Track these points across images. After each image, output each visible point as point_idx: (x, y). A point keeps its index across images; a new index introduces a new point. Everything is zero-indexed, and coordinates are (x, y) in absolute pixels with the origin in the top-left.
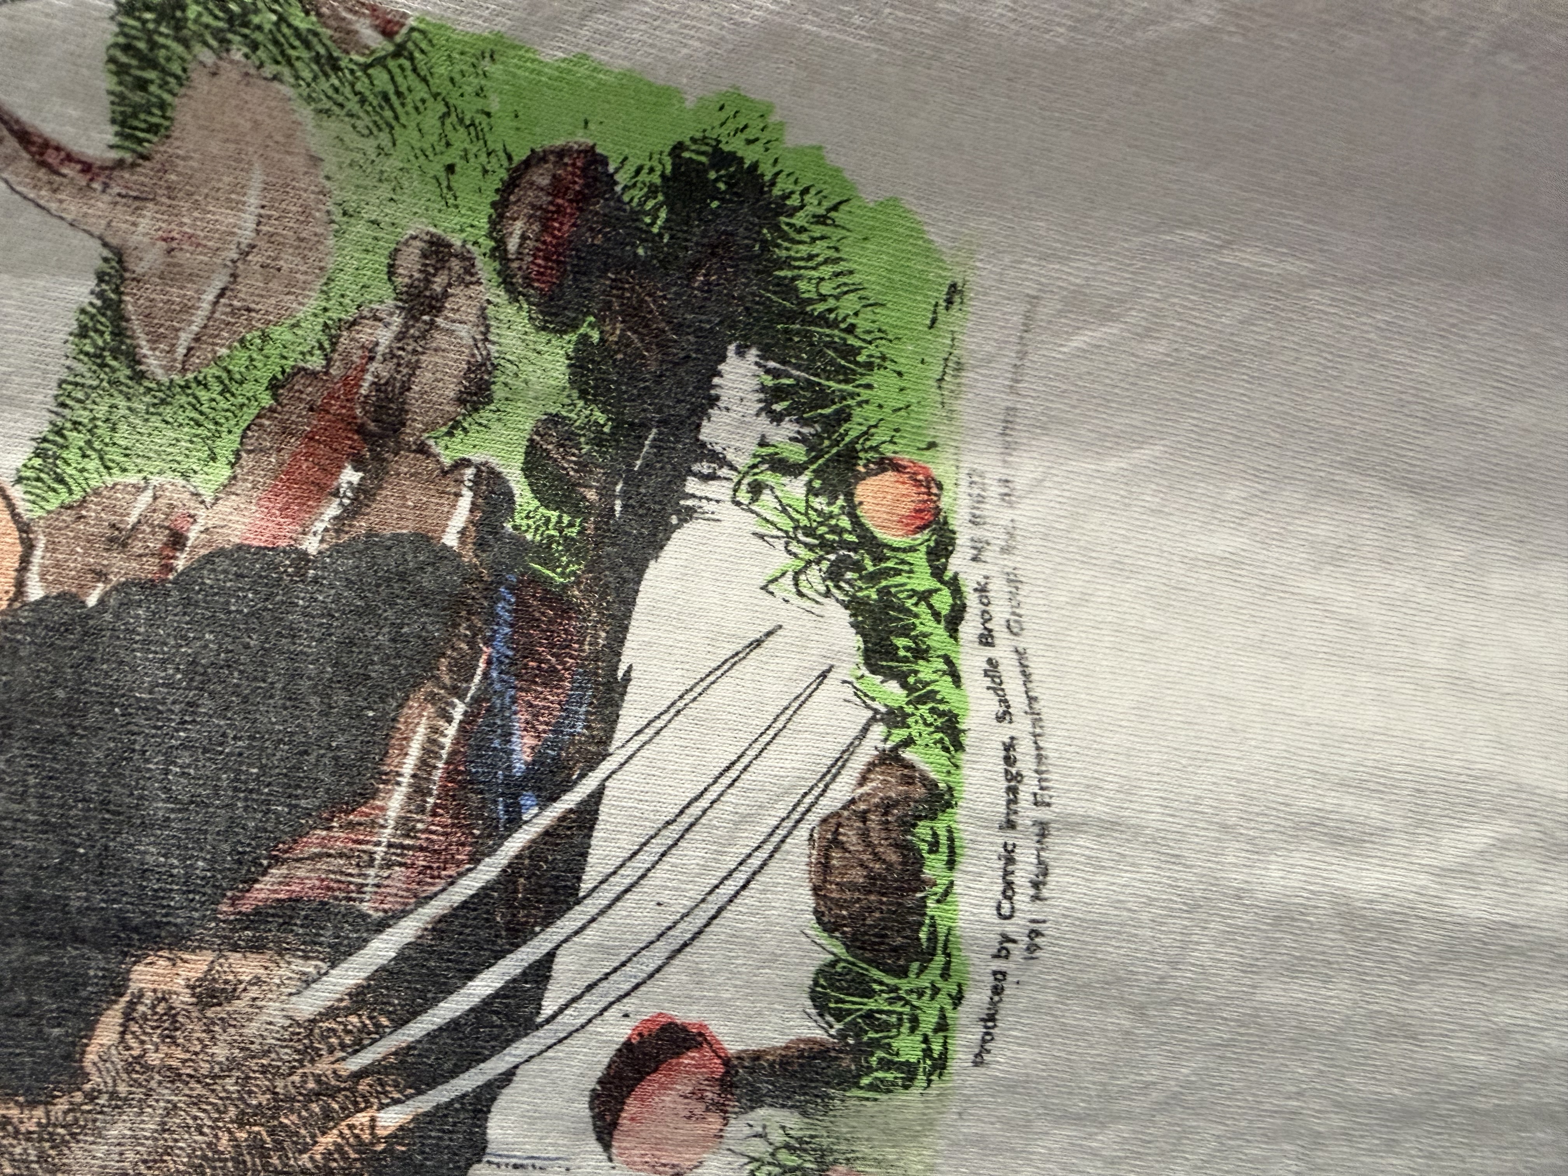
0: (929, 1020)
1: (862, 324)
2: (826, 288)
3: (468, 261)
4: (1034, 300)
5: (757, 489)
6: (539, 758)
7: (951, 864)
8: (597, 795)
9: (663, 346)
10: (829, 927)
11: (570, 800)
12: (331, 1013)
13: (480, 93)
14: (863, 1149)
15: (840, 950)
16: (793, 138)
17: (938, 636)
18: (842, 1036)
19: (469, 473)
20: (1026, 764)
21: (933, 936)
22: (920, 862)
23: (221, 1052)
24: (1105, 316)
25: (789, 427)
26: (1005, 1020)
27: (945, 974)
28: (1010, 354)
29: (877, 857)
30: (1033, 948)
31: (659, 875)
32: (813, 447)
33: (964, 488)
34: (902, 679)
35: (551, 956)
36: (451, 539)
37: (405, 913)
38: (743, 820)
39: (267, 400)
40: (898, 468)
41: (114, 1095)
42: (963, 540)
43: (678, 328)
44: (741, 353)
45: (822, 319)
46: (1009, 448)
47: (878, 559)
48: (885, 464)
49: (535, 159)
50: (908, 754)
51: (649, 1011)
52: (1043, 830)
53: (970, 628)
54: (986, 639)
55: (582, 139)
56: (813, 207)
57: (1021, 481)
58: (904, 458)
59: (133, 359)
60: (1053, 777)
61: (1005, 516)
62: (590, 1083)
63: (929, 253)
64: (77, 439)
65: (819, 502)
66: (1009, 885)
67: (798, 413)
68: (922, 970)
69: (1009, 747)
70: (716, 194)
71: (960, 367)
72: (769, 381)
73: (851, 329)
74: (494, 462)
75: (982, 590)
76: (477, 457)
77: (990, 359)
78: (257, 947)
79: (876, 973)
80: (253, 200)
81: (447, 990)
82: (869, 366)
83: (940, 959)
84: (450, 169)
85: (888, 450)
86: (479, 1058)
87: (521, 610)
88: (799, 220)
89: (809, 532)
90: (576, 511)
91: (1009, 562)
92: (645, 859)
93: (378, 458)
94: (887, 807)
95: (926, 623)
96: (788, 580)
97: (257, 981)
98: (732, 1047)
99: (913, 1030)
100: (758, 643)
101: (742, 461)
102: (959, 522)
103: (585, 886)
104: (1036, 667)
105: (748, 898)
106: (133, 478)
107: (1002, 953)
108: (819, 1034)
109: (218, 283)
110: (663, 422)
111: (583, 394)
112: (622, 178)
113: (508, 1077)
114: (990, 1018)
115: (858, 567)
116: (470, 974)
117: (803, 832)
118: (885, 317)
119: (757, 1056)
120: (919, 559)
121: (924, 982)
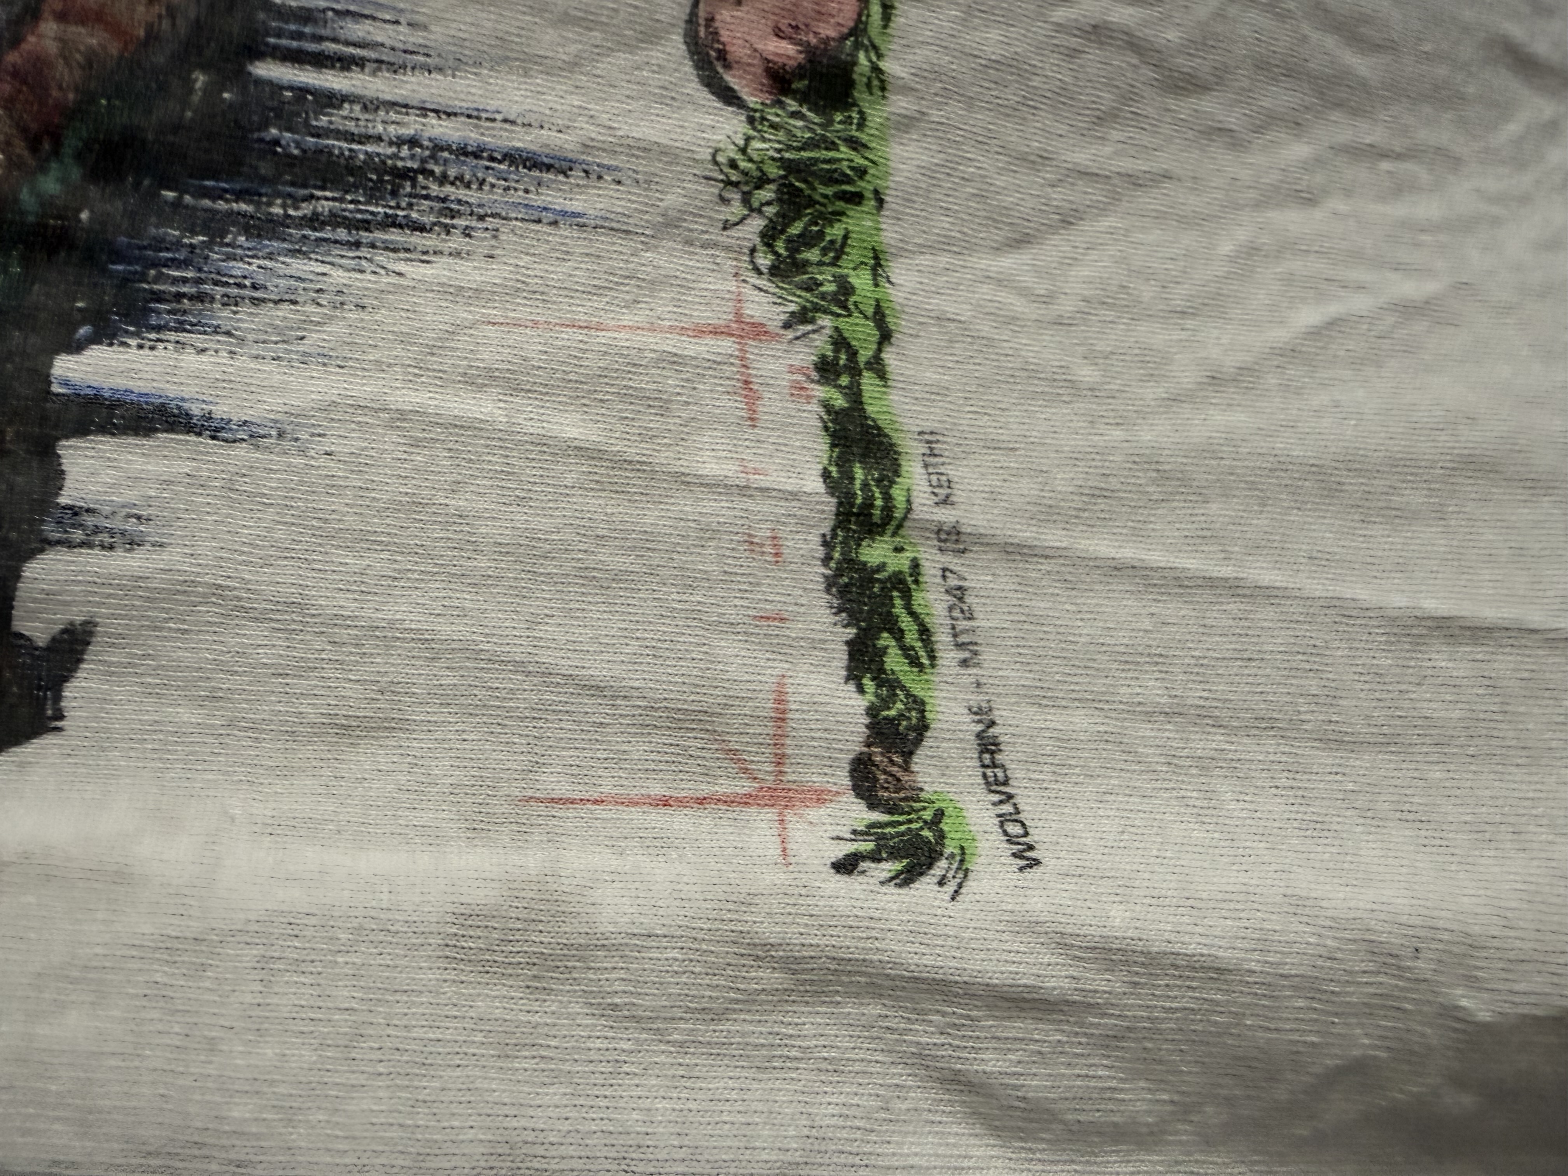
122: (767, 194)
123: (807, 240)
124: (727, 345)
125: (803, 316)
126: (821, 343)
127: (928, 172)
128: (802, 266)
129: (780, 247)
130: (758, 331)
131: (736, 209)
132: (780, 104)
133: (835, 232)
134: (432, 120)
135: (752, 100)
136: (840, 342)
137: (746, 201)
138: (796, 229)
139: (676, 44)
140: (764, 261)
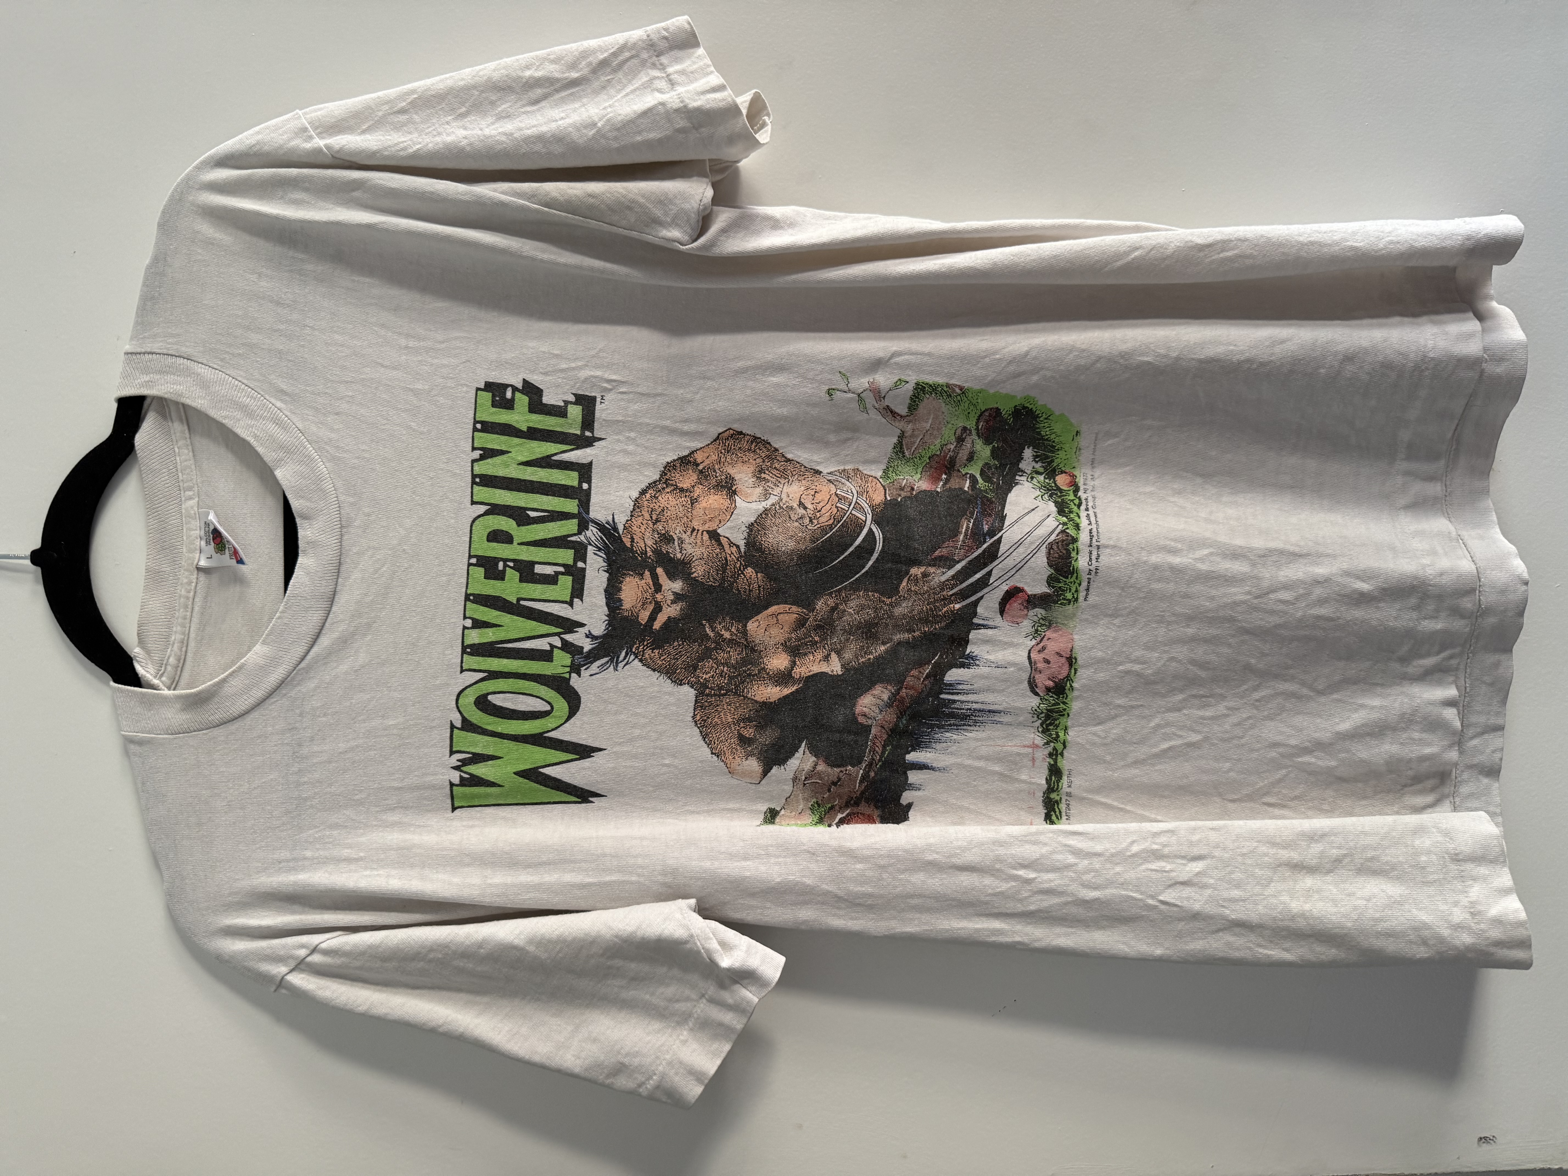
0: (1073, 589)
1: (1056, 440)
2: (1047, 433)
3: (970, 431)
4: (1097, 434)
5: (1032, 478)
6: (989, 529)
7: (1077, 553)
8: (1001, 537)
9: (1011, 447)
10: (1050, 566)
11: (996, 538)
12: (948, 580)
13: (977, 399)
14: (1059, 620)
15: (1053, 571)
16: (1040, 403)
17: (1075, 509)
18: (1054, 592)
19: (968, 476)
20: (1094, 533)
21: (1073, 569)
22: (1070, 553)
23: (925, 588)
24: (1116, 436)
25: (1040, 464)
26: (1091, 590)
27: (1077, 578)
28: (1092, 447)
29: (1061, 552)
30: (1096, 573)
31: (1014, 554)
32: (1045, 468)
33: (1082, 477)
34: (1067, 517)
35: (992, 570)
36: (966, 489)
37: (963, 560)
38: (1032, 543)
39: (928, 461)
40: (1065, 473)
41: (904, 597)
42: (1082, 488)
43: (1014, 443)
44: (1028, 448)
45: (1047, 440)
46: (1093, 468)
47: (1061, 493)
48: (1062, 472)
49: (986, 410)
50: (1067, 531)
51: (1012, 584)
52: (1098, 547)
53: (1083, 507)
54: (1087, 509)
55: (996, 406)
56: (1044, 416)
57: (1096, 475)
58: (1067, 470)
59: (903, 453)
60: (1101, 536)
61: (1092, 483)
62: (999, 600)
63: (1071, 425)
64: (891, 469)
65: (1047, 481)
66: (1091, 558)
67: (1042, 461)
68: (1071, 577)
69: (1091, 530)
70: (1023, 415)
71: (1080, 449)
72: (1035, 454)
73: (1054, 442)
74: (974, 473)
75: (1086, 499)
76: (970, 472)
77: (1088, 447)
78: (934, 566)
79: (1061, 578)
80: (930, 421)
81: (971, 576)
82: (1058, 450)
83: (1075, 575)
84: (969, 413)
85: (1063, 469)
86: (976, 592)
87: (983, 502)
88: (1041, 419)
89: (1044, 487)
90: (992, 484)
91: (1093, 493)
92: (1011, 550)
93: (949, 473)
94: (1063, 541)
95: (1072, 506)
96: (1040, 497)
97: (934, 573)
98: (1030, 593)
99: (1070, 592)
100: (1034, 509)
101: (1029, 472)
102: (1081, 484)
103: (999, 555)
104: (1098, 516)
105: (1033, 559)
106: (902, 477)
107: (1089, 574)
108: (1049, 591)
109: (921, 437)
110: (1011, 464)
111: (993, 458)
112: (1004, 413)
113: (982, 597)
114: (1088, 590)
115: (1056, 494)
116: (976, 573)
117: (1044, 546)
118: (1061, 439)
119: (1035, 595)
120: (1071, 493)
121: (1072, 580)
122: (1043, 715)
123: (1050, 724)
124: (1030, 750)
125: (1047, 743)
126: (1050, 749)
127: (1081, 708)
128: (1049, 730)
129: (1044, 726)
130: (1037, 746)
131: (1036, 718)
132: (1048, 694)
133: (1057, 722)
134: (974, 704)
135: (1041, 694)
136: (1055, 749)
137: (1038, 717)
138: (1048, 722)
139: (1025, 685)
140: (1040, 730)
